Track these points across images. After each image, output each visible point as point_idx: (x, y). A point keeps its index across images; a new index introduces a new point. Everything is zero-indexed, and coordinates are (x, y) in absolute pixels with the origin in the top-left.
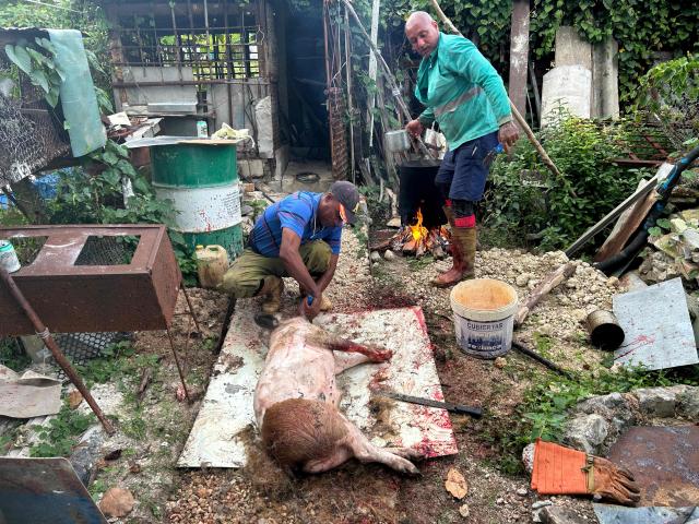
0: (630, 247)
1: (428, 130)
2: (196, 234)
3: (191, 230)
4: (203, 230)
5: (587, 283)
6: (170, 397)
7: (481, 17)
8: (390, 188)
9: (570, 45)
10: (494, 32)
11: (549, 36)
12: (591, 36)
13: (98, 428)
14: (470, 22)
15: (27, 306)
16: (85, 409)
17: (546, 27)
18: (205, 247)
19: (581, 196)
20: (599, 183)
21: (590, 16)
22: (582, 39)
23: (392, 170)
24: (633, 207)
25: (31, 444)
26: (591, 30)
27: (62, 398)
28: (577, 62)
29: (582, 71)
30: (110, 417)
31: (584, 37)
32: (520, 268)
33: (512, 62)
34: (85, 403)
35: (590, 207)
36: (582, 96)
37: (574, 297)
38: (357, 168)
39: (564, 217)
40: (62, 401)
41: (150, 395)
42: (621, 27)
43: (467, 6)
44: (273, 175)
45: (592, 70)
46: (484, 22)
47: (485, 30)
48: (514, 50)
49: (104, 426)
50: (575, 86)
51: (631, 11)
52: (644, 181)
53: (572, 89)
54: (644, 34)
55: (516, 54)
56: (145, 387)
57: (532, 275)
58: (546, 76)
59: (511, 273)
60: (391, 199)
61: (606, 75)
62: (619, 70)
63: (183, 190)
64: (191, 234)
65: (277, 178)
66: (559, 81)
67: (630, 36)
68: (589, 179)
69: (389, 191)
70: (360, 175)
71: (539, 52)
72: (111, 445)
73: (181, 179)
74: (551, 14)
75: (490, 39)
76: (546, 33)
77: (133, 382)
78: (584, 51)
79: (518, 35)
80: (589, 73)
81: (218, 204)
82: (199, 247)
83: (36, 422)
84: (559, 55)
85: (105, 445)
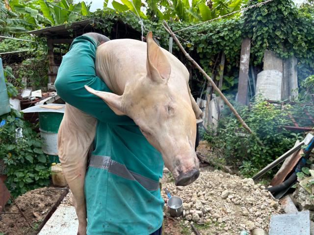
0: (287, 181)
1: (198, 98)
3: (53, 154)
5: (260, 202)
7: (225, 46)
9: (271, 60)
10: (232, 53)
11: (260, 56)
12: (282, 56)
14: (221, 48)
17: (258, 51)
18: (56, 164)
19: (265, 145)
20: (275, 139)
21: (281, 46)
22: (278, 57)
24: (292, 156)
26: (282, 53)
28: (275, 68)
29: (277, 72)
31: (279, 56)
32: (225, 186)
33: (241, 67)
35: (270, 152)
36: (277, 85)
37: (251, 210)
39: (255, 156)
42: (298, 52)
43: (218, 41)
45: (283, 72)
46: (228, 48)
47: (228, 52)
48: (242, 62)
50: (273, 80)
51: (303, 44)
52: (298, 141)
53: (272, 82)
54: (311, 55)
55: (243, 64)
57: (231, 191)
58: (259, 74)
59: (220, 188)
61: (291, 75)
62: (298, 72)
63: (50, 134)
64: (53, 156)
66: (265, 77)
67: (303, 56)
68: (268, 137)
71: (256, 63)
73: (49, 128)
74: (261, 45)
75: (231, 56)
76: (259, 54)
78: (279, 62)
79: (244, 54)
80: (281, 74)
82: (53, 164)
84: (265, 65)
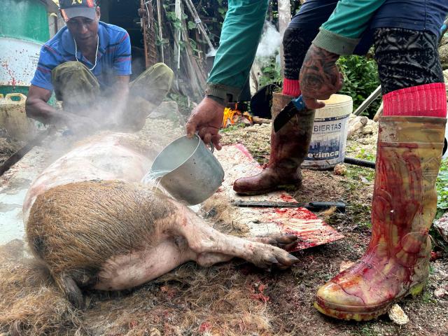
4: (6, 84)
18: (4, 96)
33: (280, 16)
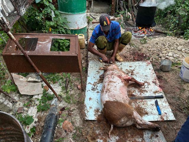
2: (74, 30)
3: (72, 29)
4: (76, 29)
6: (76, 88)
8: (129, 12)
13: (56, 99)
15: (33, 65)
16: (50, 92)
18: (78, 34)
23: (130, 6)
25: (37, 105)
27: (42, 88)
30: (59, 95)
32: (178, 44)
34: (50, 90)
38: (119, 5)
40: (42, 89)
41: (69, 88)
44: (91, 6)
49: (58, 99)
56: (68, 85)
60: (130, 16)
63: (70, 14)
65: (92, 7)
69: (129, 13)
70: (120, 7)
72: (61, 105)
73: (69, 11)
77: (63, 83)
81: (81, 20)
82: (76, 34)
83: (36, 97)
85: (59, 105)
